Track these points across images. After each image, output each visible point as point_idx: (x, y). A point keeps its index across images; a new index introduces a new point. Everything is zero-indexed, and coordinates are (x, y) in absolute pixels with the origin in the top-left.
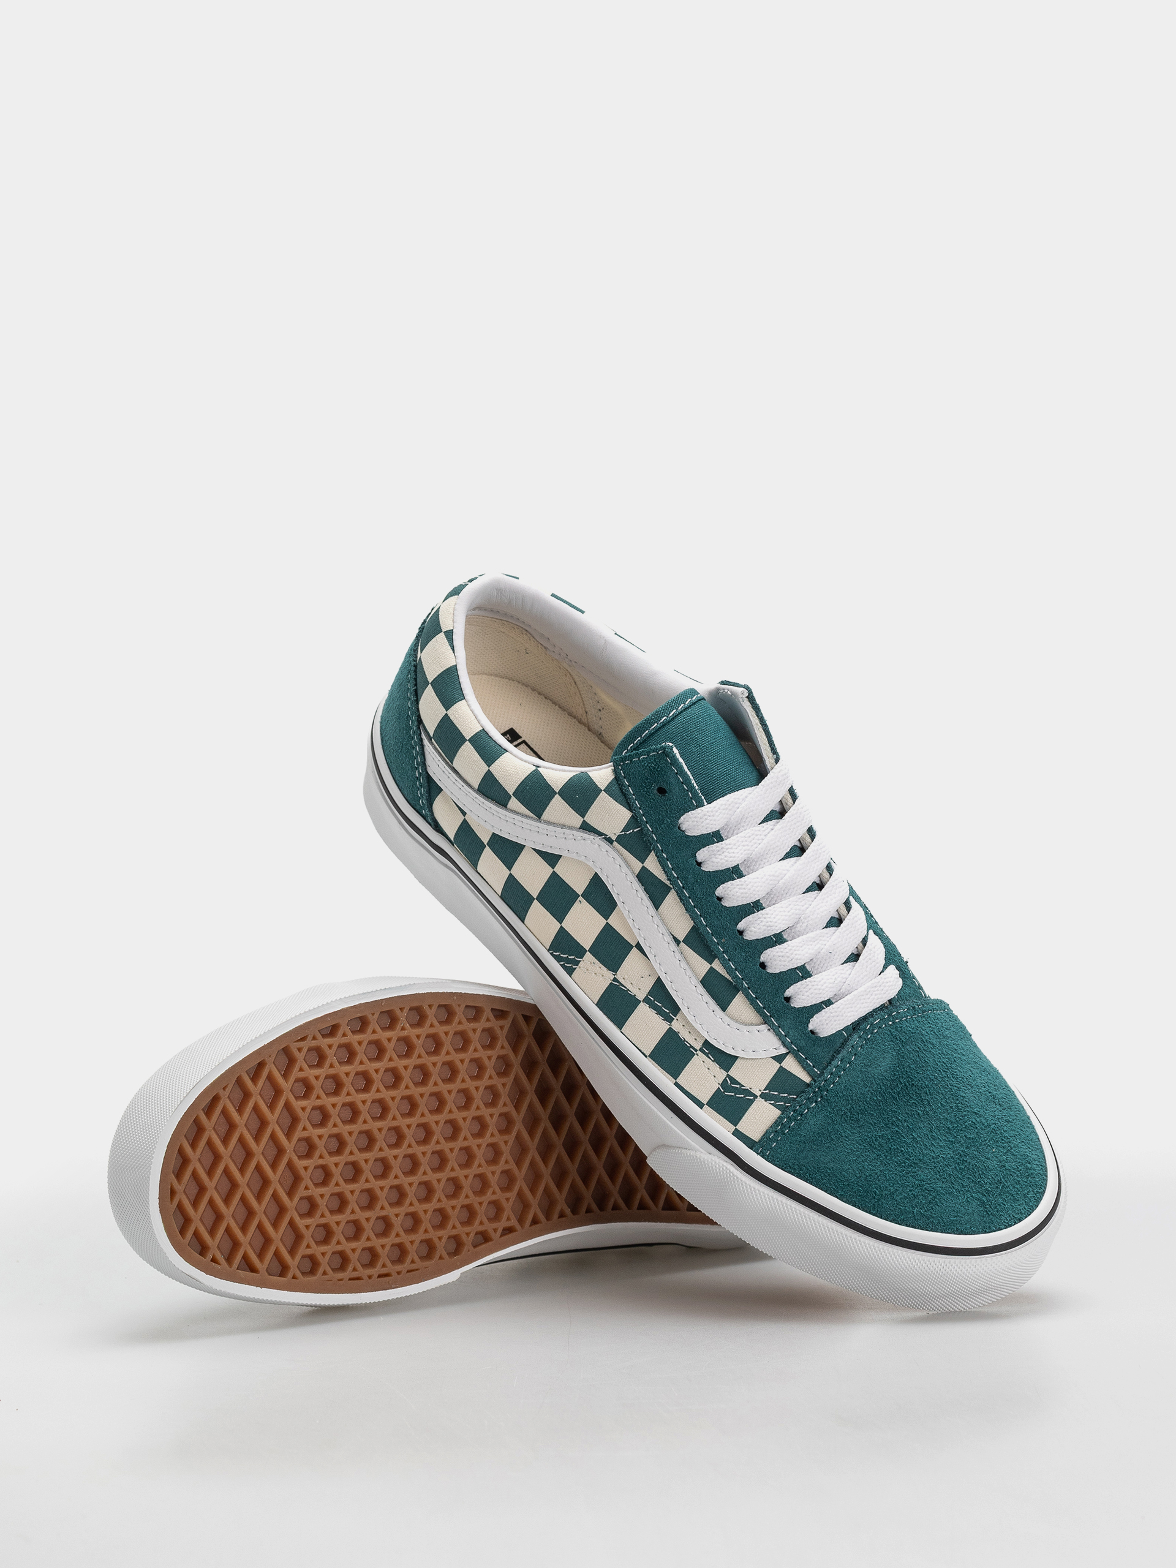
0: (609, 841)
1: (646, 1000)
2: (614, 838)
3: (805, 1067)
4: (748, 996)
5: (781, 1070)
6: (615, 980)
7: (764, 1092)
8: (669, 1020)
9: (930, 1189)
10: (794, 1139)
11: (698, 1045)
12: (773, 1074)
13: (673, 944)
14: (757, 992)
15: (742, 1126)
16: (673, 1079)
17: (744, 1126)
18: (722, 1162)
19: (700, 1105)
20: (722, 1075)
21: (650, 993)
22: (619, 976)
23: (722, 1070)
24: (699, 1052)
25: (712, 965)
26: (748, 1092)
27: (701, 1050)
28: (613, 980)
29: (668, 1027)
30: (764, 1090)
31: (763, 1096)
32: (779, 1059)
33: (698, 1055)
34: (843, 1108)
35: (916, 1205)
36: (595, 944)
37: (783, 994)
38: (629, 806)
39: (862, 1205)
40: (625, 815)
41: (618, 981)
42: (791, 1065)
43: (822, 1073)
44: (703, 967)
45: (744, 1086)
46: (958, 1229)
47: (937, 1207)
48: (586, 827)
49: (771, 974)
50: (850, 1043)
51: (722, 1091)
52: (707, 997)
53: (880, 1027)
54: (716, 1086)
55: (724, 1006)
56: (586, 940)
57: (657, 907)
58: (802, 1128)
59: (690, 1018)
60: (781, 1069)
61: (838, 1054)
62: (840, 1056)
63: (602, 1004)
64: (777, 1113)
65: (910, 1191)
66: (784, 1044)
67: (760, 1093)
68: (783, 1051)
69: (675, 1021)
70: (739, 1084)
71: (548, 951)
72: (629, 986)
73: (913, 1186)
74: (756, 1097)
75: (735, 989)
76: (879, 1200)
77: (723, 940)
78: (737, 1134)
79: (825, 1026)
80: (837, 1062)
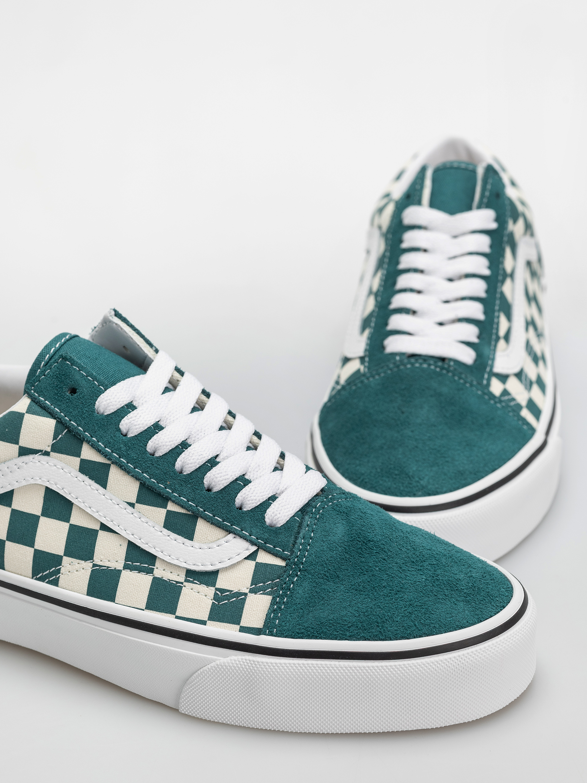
0: (47, 454)
1: (126, 567)
2: (49, 449)
3: (276, 555)
4: (207, 519)
6: (94, 565)
7: (251, 587)
8: (150, 571)
9: (420, 604)
10: (291, 609)
11: (182, 578)
12: (253, 571)
13: (130, 508)
14: (213, 510)
16: (173, 615)
17: (245, 622)
18: (240, 657)
19: (204, 623)
20: (211, 591)
21: (126, 560)
22: (97, 561)
23: (210, 587)
24: (185, 584)
25: (168, 509)
26: (238, 594)
27: (186, 581)
28: (93, 567)
29: (152, 577)
31: (252, 591)
32: (252, 557)
33: (185, 586)
34: (321, 572)
35: (414, 620)
36: (67, 546)
37: (234, 504)
38: (52, 415)
39: (370, 636)
40: (50, 423)
41: (97, 565)
42: (264, 558)
43: (292, 552)
44: (160, 513)
45: (233, 591)
46: (458, 626)
47: (433, 615)
48: (24, 452)
49: (218, 492)
50: (305, 524)
51: (217, 603)
52: (174, 536)
53: (323, 508)
54: (210, 602)
55: (190, 536)
56: (58, 548)
57: (104, 486)
58: (295, 598)
59: (167, 559)
60: (258, 564)
61: (299, 534)
62: (301, 535)
63: (91, 592)
64: (270, 598)
65: (405, 611)
66: (253, 543)
67: (249, 590)
68: (254, 548)
69: (155, 570)
70: (228, 591)
71: (32, 578)
72: (107, 564)
73: (405, 607)
74: (246, 594)
75: (194, 517)
76: (383, 627)
77: (168, 483)
78: (244, 630)
79: (278, 515)
80: (301, 541)
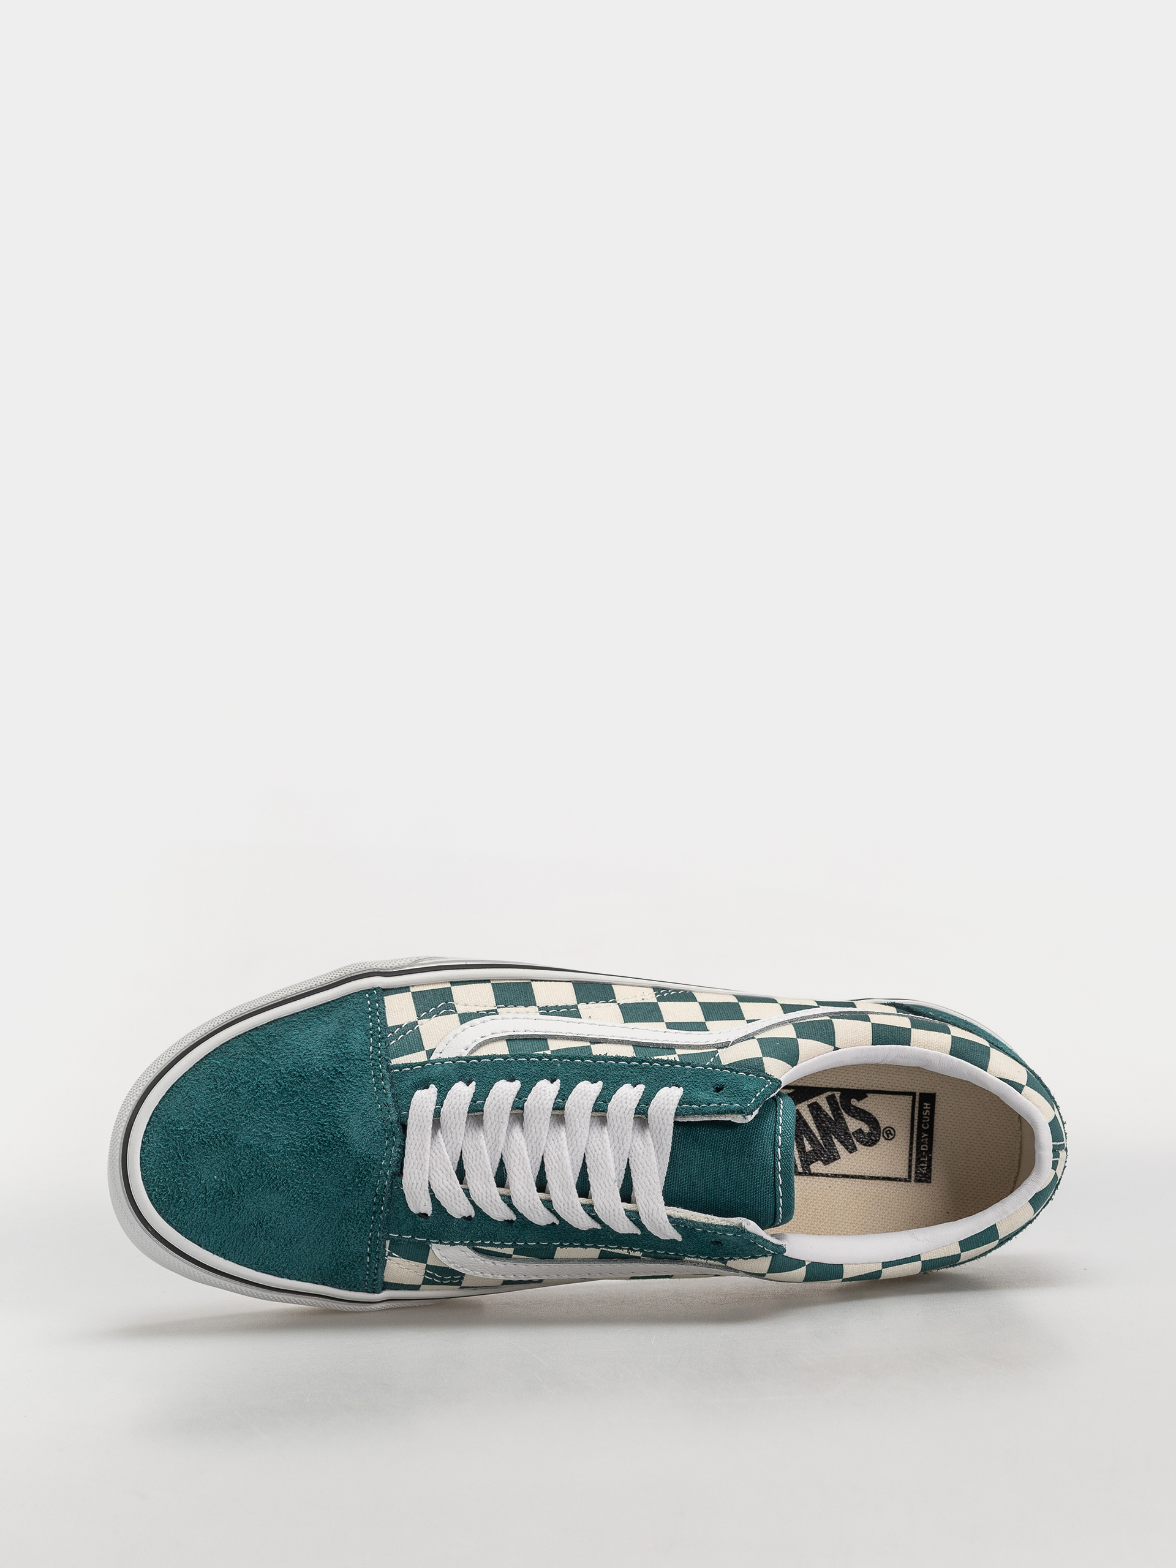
1: (574, 1006)
3: (406, 1065)
5: (422, 1048)
7: (417, 1027)
8: (544, 1008)
12: (423, 1041)
15: (407, 997)
20: (461, 1008)
22: (614, 1006)
23: (464, 1011)
24: (496, 1008)
26: (428, 1016)
28: (615, 1000)
29: (538, 1005)
30: (418, 1028)
31: (414, 1024)
32: (430, 1053)
33: (493, 1006)
36: (657, 1008)
41: (612, 1002)
45: (436, 1017)
51: (448, 1002)
63: (606, 986)
66: (437, 1062)
67: (419, 1024)
68: (432, 1059)
69: (538, 1009)
70: (442, 1015)
72: (599, 1005)
74: (420, 1018)
78: (405, 988)
79: (425, 1095)
80: (388, 1090)
